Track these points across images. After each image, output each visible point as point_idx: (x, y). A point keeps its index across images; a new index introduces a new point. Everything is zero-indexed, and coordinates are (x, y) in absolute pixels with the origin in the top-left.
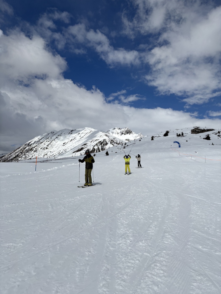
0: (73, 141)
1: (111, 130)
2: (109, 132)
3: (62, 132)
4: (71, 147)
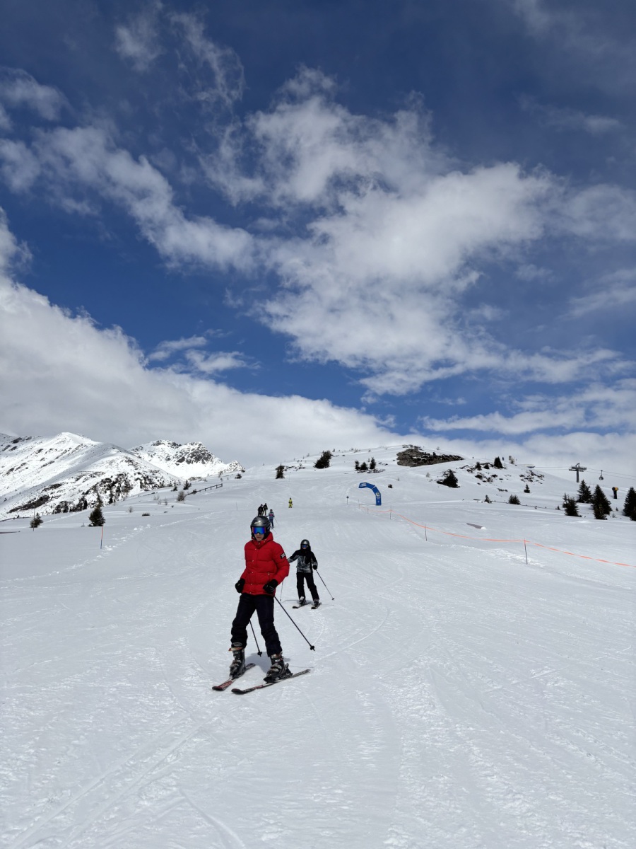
0: (15, 474)
1: (148, 446)
2: (140, 452)
4: (8, 491)
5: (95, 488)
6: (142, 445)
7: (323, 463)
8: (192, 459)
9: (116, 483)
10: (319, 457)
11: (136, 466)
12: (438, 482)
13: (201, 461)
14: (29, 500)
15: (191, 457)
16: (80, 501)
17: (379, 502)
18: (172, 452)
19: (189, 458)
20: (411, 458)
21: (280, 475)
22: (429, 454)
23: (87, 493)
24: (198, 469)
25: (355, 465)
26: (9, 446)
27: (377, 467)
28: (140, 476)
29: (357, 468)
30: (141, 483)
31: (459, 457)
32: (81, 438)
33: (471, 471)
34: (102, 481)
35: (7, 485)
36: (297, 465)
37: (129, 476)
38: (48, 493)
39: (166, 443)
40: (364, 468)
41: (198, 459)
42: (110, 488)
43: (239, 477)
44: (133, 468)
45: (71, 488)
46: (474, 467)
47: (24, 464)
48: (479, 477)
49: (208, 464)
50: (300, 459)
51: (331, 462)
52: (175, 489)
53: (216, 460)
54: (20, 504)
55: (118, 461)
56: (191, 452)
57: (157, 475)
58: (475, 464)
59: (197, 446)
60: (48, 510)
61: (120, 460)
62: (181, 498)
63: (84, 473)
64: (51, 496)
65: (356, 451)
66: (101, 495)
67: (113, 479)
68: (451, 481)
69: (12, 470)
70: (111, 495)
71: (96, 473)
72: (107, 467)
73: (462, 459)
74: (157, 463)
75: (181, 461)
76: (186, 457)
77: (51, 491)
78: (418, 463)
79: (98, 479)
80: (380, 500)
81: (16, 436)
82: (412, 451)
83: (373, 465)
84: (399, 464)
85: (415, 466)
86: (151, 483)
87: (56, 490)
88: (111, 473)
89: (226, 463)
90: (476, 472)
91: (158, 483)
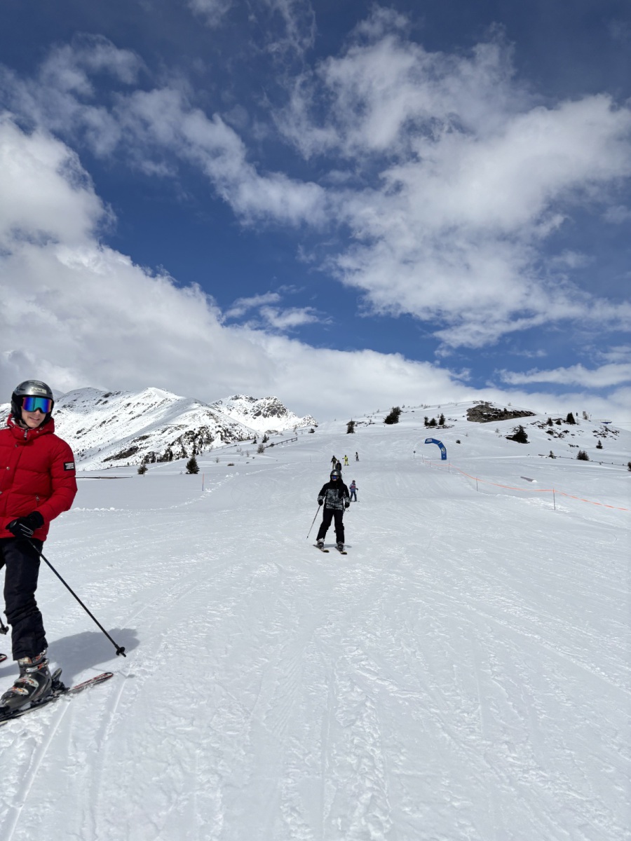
0: (107, 426)
1: (227, 400)
2: (220, 406)
3: (77, 396)
4: (101, 442)
5: (179, 440)
6: (222, 400)
7: (392, 418)
8: (268, 413)
9: (199, 435)
10: (388, 413)
11: (216, 419)
12: (508, 438)
13: (276, 415)
14: (120, 450)
15: (267, 411)
16: (166, 452)
17: (444, 457)
18: (249, 406)
19: (266, 412)
20: (481, 414)
21: (350, 430)
22: (500, 410)
23: (172, 444)
24: (274, 423)
25: (424, 421)
26: (101, 400)
27: (446, 423)
28: (220, 429)
29: (426, 424)
30: (222, 436)
31: (531, 413)
32: (165, 393)
33: (542, 426)
34: (186, 433)
35: (101, 436)
36: (367, 421)
37: (210, 428)
38: (137, 444)
39: (244, 397)
40: (433, 423)
41: (273, 413)
42: (193, 439)
43: (312, 431)
44: (213, 421)
45: (158, 439)
46: (545, 423)
47: (115, 417)
48: (550, 432)
49: (283, 418)
50: (370, 415)
51: (400, 418)
52: (255, 442)
53: (290, 414)
54: (113, 454)
55: (200, 415)
56: (267, 406)
57: (236, 428)
58: (547, 420)
59: (273, 401)
60: (137, 460)
61: (202, 414)
62: (261, 450)
63: (169, 426)
64: (140, 447)
65: (426, 407)
66: (185, 446)
67: (196, 432)
68: (520, 437)
69: (104, 422)
70: (195, 447)
71: (180, 426)
72: (190, 420)
73: (534, 415)
74: (236, 416)
75: (258, 414)
76: (262, 411)
77: (140, 442)
78: (488, 418)
79: (182, 432)
80: (445, 455)
81: (107, 391)
82: (482, 407)
83: (442, 421)
84: (468, 419)
85: (485, 422)
86: (230, 436)
87: (144, 442)
88: (194, 426)
89: (300, 417)
90: (548, 428)
91: (237, 436)
